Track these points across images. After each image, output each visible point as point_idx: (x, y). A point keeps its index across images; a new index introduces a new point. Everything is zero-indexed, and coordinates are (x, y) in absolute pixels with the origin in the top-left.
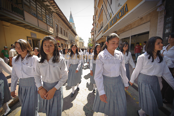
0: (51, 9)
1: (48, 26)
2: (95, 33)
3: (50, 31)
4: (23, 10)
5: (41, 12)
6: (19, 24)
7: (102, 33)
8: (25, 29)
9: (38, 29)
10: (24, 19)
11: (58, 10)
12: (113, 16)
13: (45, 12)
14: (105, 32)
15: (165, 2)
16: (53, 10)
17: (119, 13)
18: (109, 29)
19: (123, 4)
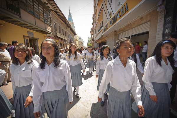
0: (49, 7)
1: (46, 25)
2: (94, 32)
3: (48, 30)
4: (19, 7)
5: (39, 10)
6: (14, 22)
7: (101, 32)
8: (21, 27)
9: (35, 27)
10: (20, 17)
11: (57, 8)
12: (113, 16)
13: (42, 10)
14: (104, 31)
15: (165, 2)
16: (51, 8)
17: (119, 12)
18: (109, 29)
19: (123, 3)
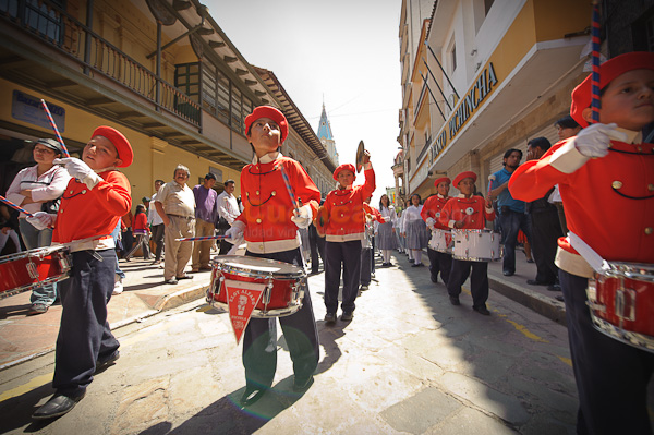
0: (268, 102)
2: (406, 167)
4: (200, 109)
5: (241, 112)
6: (185, 144)
7: (427, 161)
9: (231, 155)
10: (200, 131)
14: (436, 156)
17: (473, 92)
18: (450, 145)
